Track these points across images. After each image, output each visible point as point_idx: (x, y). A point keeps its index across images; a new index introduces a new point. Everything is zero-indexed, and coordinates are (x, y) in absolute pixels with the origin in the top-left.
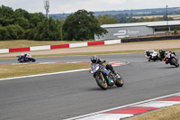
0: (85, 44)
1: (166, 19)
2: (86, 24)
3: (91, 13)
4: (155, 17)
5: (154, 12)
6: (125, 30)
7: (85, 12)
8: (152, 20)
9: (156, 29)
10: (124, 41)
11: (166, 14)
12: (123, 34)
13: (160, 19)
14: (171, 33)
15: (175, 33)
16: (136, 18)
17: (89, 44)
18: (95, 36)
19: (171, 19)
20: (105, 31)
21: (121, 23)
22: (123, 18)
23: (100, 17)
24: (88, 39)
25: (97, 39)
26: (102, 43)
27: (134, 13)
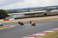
0: (3, 20)
1: (28, 11)
2: (3, 14)
3: (4, 10)
4: (25, 11)
5: (25, 9)
6: (15, 15)
7: (2, 10)
8: (24, 12)
9: (26, 14)
10: (15, 19)
11: (28, 10)
12: (15, 17)
13: (27, 12)
14: (30, 16)
15: (32, 15)
16: (19, 11)
17: (4, 20)
18: (6, 18)
19: (30, 11)
20: (9, 16)
21: (14, 13)
22: (15, 11)
23: (7, 11)
24: (4, 19)
25: (7, 18)
26: (8, 20)
27: (18, 10)
